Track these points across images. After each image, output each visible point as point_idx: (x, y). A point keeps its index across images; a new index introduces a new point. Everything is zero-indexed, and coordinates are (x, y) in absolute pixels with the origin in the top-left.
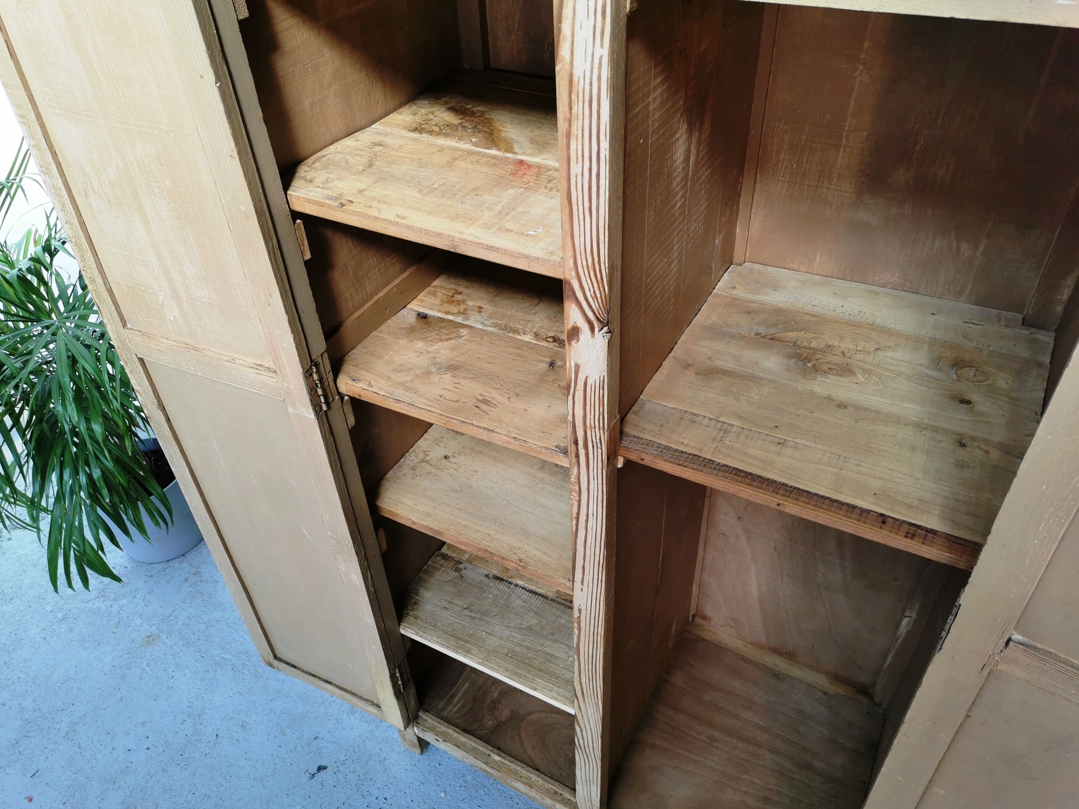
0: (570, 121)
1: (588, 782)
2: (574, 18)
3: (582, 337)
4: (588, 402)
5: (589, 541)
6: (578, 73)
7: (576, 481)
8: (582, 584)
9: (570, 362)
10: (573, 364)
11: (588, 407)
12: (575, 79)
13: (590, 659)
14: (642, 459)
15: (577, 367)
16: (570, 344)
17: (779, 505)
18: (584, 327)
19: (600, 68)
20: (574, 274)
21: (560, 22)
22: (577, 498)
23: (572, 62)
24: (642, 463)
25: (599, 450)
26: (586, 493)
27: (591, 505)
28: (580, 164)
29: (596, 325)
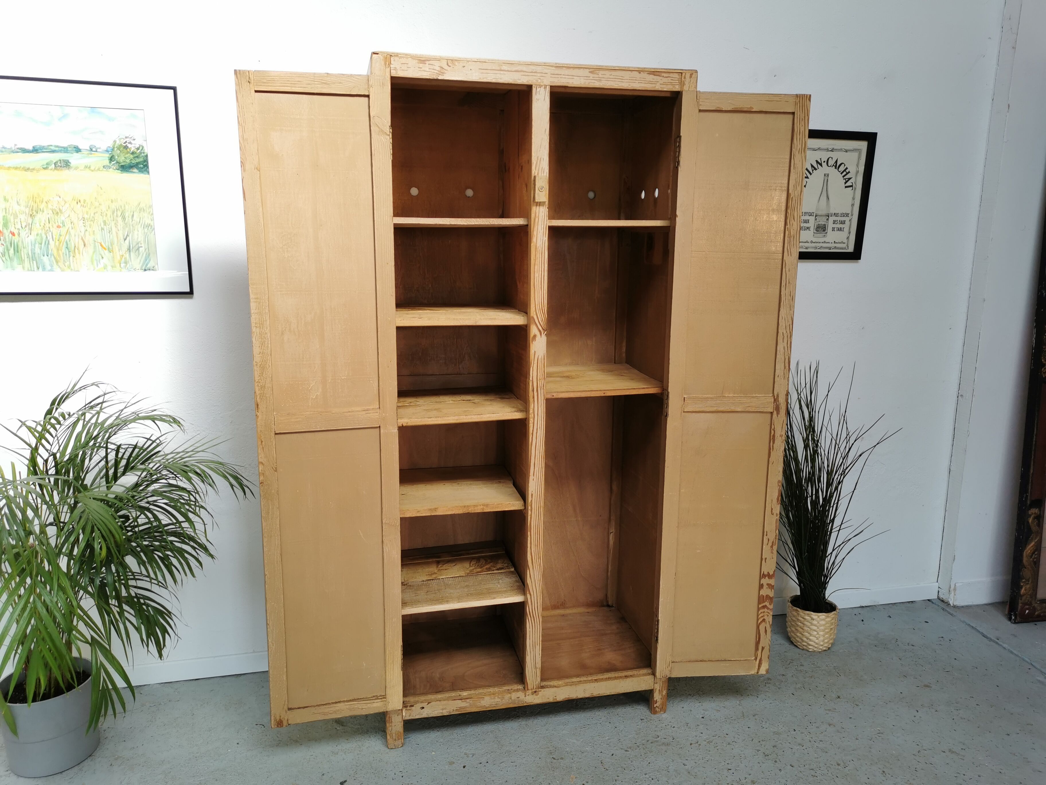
0: (535, 260)
1: (534, 646)
2: (537, 230)
3: (537, 339)
4: (539, 368)
5: (537, 445)
6: (538, 245)
7: (533, 412)
8: (534, 476)
9: (532, 351)
10: (533, 352)
11: (539, 370)
12: (537, 247)
13: (537, 529)
14: (553, 396)
15: (535, 352)
16: (532, 343)
17: (604, 393)
18: (538, 333)
19: (545, 243)
20: (535, 313)
21: (533, 231)
22: (533, 422)
23: (536, 242)
24: (553, 397)
25: (543, 390)
26: (537, 416)
27: (539, 422)
28: (538, 273)
29: (542, 331)
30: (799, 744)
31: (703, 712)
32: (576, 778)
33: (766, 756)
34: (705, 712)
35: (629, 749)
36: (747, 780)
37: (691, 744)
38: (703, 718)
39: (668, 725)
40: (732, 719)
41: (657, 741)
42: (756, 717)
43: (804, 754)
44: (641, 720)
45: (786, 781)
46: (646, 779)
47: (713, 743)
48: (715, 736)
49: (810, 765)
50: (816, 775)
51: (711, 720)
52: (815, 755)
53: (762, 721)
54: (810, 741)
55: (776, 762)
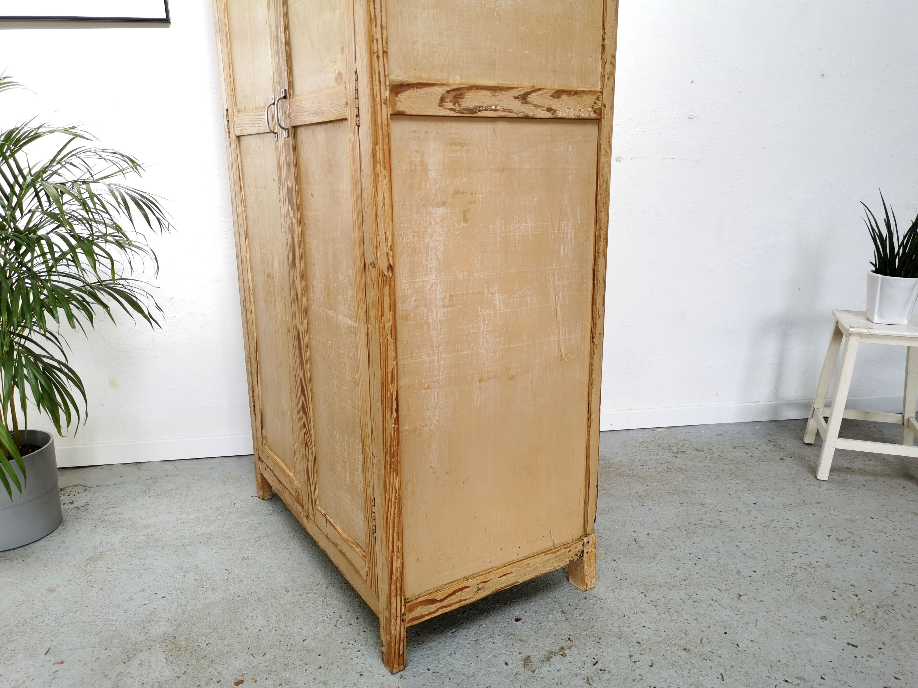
30: (881, 531)
31: (754, 499)
32: (605, 553)
33: (839, 541)
34: (756, 499)
35: (668, 530)
36: (819, 563)
37: (744, 527)
38: (755, 504)
39: (714, 509)
40: (792, 505)
41: (702, 524)
42: (821, 505)
43: (890, 541)
44: (680, 503)
45: (871, 566)
46: (691, 558)
47: (771, 526)
48: (773, 521)
49: (899, 552)
50: (909, 561)
51: (765, 507)
52: (904, 542)
53: (830, 509)
54: (894, 529)
55: (853, 547)
